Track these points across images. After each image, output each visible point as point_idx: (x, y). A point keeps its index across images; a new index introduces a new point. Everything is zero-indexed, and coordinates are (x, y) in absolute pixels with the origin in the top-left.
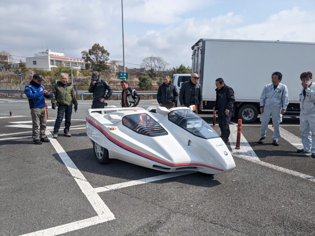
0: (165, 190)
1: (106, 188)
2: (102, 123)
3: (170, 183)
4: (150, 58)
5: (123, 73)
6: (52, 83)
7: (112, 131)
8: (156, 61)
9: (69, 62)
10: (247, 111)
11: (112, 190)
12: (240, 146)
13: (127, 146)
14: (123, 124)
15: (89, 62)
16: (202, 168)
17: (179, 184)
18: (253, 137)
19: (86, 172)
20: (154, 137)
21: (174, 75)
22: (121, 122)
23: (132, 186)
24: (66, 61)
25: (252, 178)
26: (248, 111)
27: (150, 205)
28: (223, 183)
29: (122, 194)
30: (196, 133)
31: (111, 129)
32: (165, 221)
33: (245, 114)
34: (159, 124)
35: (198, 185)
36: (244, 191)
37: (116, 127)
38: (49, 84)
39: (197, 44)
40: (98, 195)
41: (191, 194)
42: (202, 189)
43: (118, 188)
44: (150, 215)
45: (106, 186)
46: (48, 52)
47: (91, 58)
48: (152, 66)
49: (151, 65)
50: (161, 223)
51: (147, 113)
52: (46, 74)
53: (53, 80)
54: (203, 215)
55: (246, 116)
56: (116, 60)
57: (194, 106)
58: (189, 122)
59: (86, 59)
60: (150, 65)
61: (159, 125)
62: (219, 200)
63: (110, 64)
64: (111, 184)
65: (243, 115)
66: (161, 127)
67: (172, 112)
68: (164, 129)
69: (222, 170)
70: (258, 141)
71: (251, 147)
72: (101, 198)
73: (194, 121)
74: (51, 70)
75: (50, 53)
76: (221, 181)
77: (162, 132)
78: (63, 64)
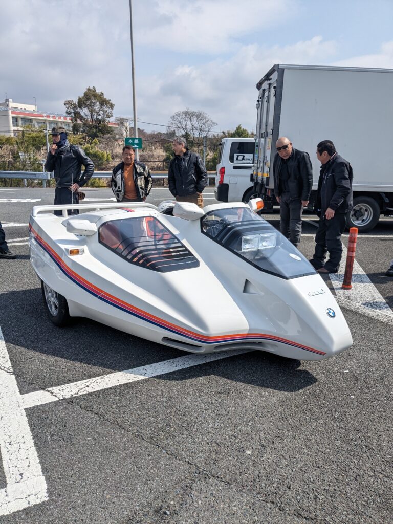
0: (188, 401)
1: (50, 394)
2: (54, 238)
3: (201, 380)
4: (183, 113)
5: (133, 139)
6: (14, 157)
7: (74, 258)
8: (194, 119)
9: (45, 120)
10: (358, 209)
11: (64, 399)
12: (352, 284)
13: (106, 293)
14: (100, 242)
15: (79, 121)
16: (275, 346)
17: (222, 380)
18: (373, 261)
19: (17, 347)
20: (165, 272)
21: (224, 140)
22: (97, 235)
23: (111, 388)
24: (39, 120)
25: (387, 365)
26: (360, 209)
27: (147, 448)
28: (321, 377)
29: (84, 411)
30: (260, 262)
31: (72, 252)
32: (177, 508)
33: (354, 215)
34: (179, 242)
35: (264, 384)
36: (372, 402)
37: (85, 247)
38: (10, 159)
39: (267, 77)
40: (24, 414)
41: (246, 411)
42: (273, 397)
43: (80, 394)
44: (139, 486)
45: (50, 389)
46: (7, 103)
47: (82, 114)
48: (188, 127)
49: (186, 125)
50: (165, 513)
51: (155, 216)
52: (4, 141)
53: (16, 152)
54: (275, 485)
55: (357, 219)
56: (125, 117)
57: (259, 199)
58: (248, 238)
59: (73, 114)
60: (184, 126)
61: (179, 245)
62: (315, 432)
63: (114, 124)
64: (65, 383)
65: (352, 216)
66: (184, 249)
67: (209, 213)
68: (190, 254)
69: (322, 354)
70: (385, 271)
71: (372, 284)
72: (31, 426)
73: (258, 235)
74: (15, 135)
75: (12, 104)
76: (318, 373)
77: (185, 259)
78: (34, 126)
